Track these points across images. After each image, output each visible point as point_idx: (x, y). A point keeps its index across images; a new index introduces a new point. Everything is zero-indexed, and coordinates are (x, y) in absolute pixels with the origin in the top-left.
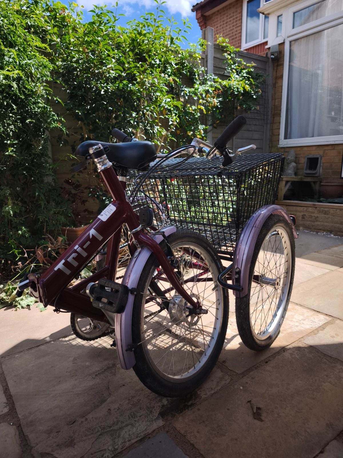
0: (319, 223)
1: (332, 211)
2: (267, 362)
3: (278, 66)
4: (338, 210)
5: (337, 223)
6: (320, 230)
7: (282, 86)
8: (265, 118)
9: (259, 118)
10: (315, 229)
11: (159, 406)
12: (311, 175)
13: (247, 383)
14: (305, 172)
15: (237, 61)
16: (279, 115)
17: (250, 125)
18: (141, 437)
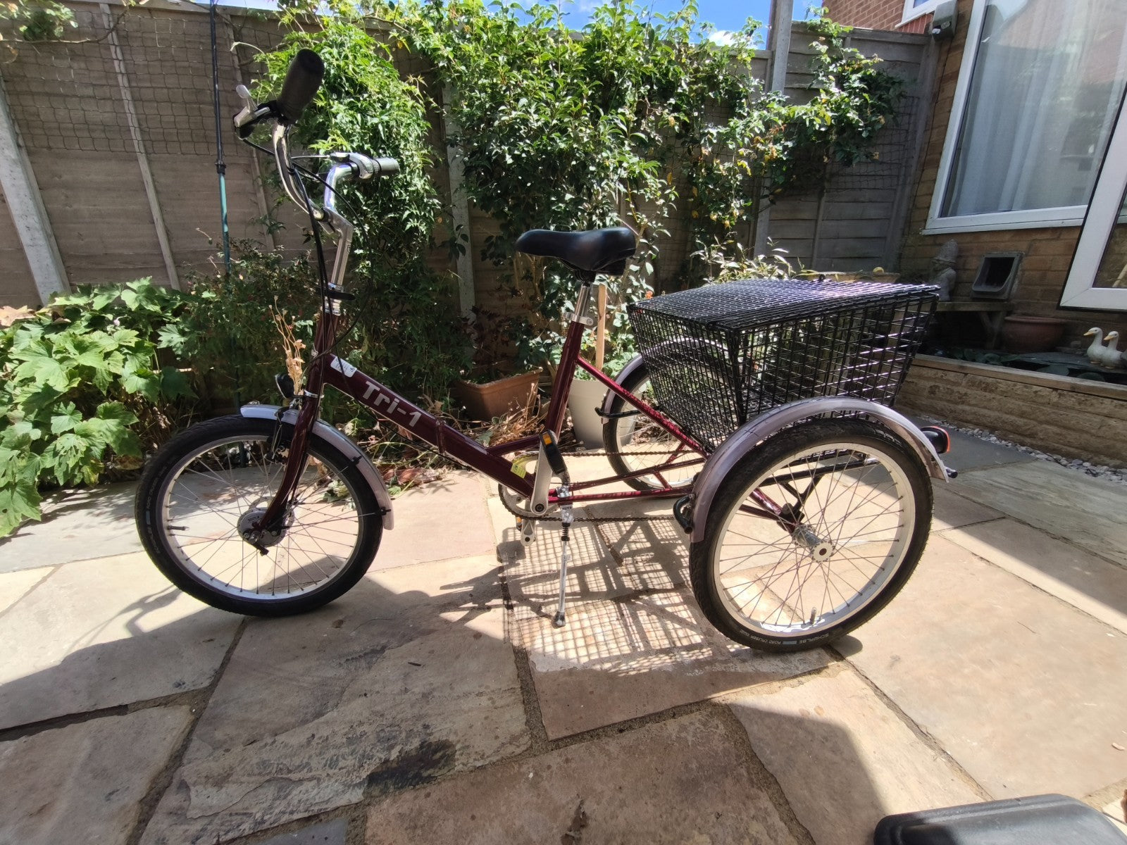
0: (967, 408)
1: (1003, 386)
2: (621, 731)
3: (949, 51)
4: (1019, 386)
5: (1011, 413)
6: (967, 422)
7: (952, 98)
8: (903, 173)
9: (886, 173)
10: (955, 419)
11: (380, 759)
12: (987, 297)
13: (549, 767)
14: (975, 288)
15: (846, 53)
16: (936, 164)
17: (860, 189)
18: (310, 814)
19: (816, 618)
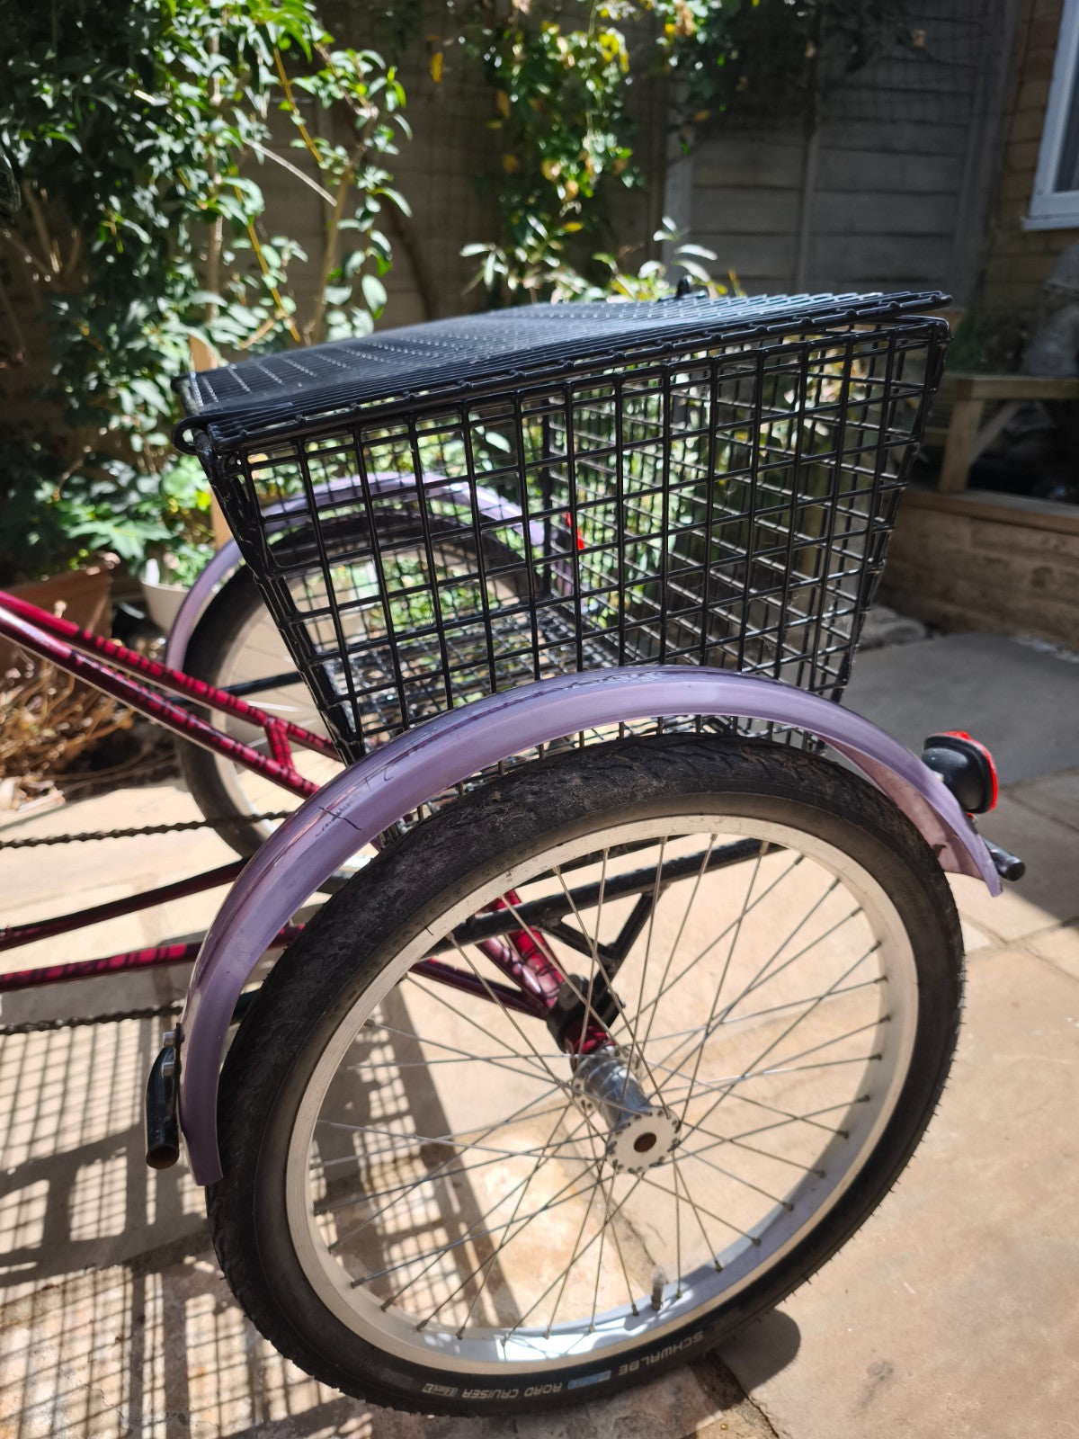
8: (980, 87)
9: (945, 86)
16: (1046, 70)
17: (893, 121)
19: (668, 1292)
